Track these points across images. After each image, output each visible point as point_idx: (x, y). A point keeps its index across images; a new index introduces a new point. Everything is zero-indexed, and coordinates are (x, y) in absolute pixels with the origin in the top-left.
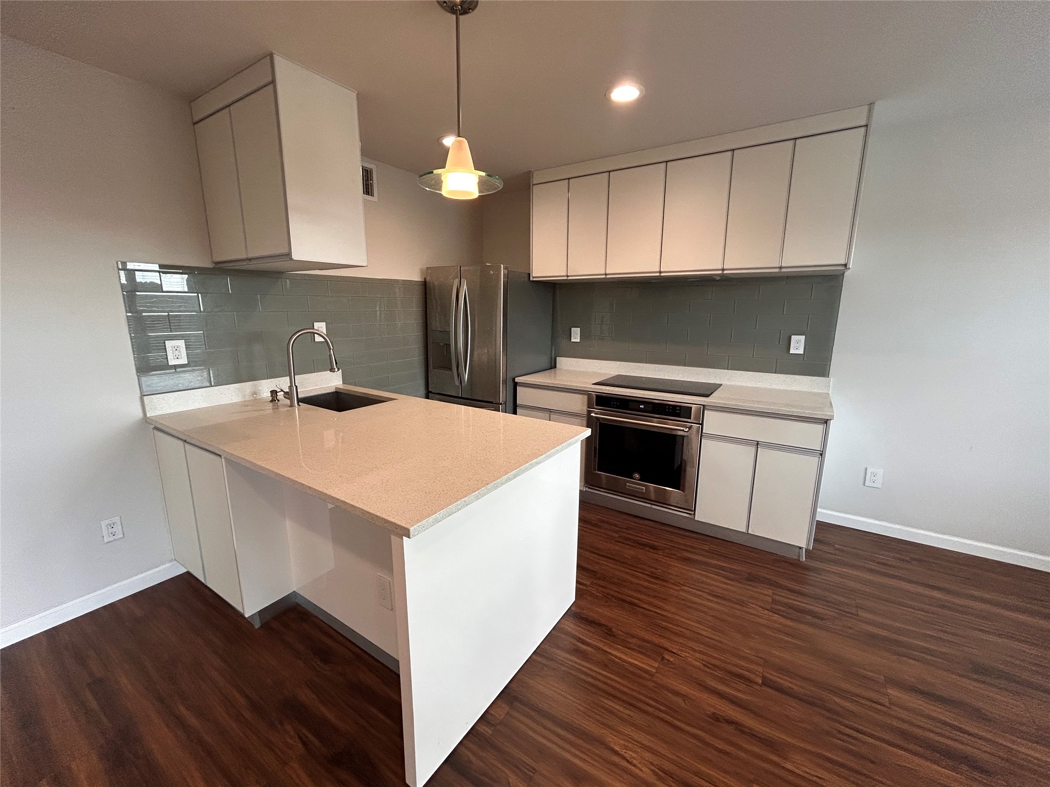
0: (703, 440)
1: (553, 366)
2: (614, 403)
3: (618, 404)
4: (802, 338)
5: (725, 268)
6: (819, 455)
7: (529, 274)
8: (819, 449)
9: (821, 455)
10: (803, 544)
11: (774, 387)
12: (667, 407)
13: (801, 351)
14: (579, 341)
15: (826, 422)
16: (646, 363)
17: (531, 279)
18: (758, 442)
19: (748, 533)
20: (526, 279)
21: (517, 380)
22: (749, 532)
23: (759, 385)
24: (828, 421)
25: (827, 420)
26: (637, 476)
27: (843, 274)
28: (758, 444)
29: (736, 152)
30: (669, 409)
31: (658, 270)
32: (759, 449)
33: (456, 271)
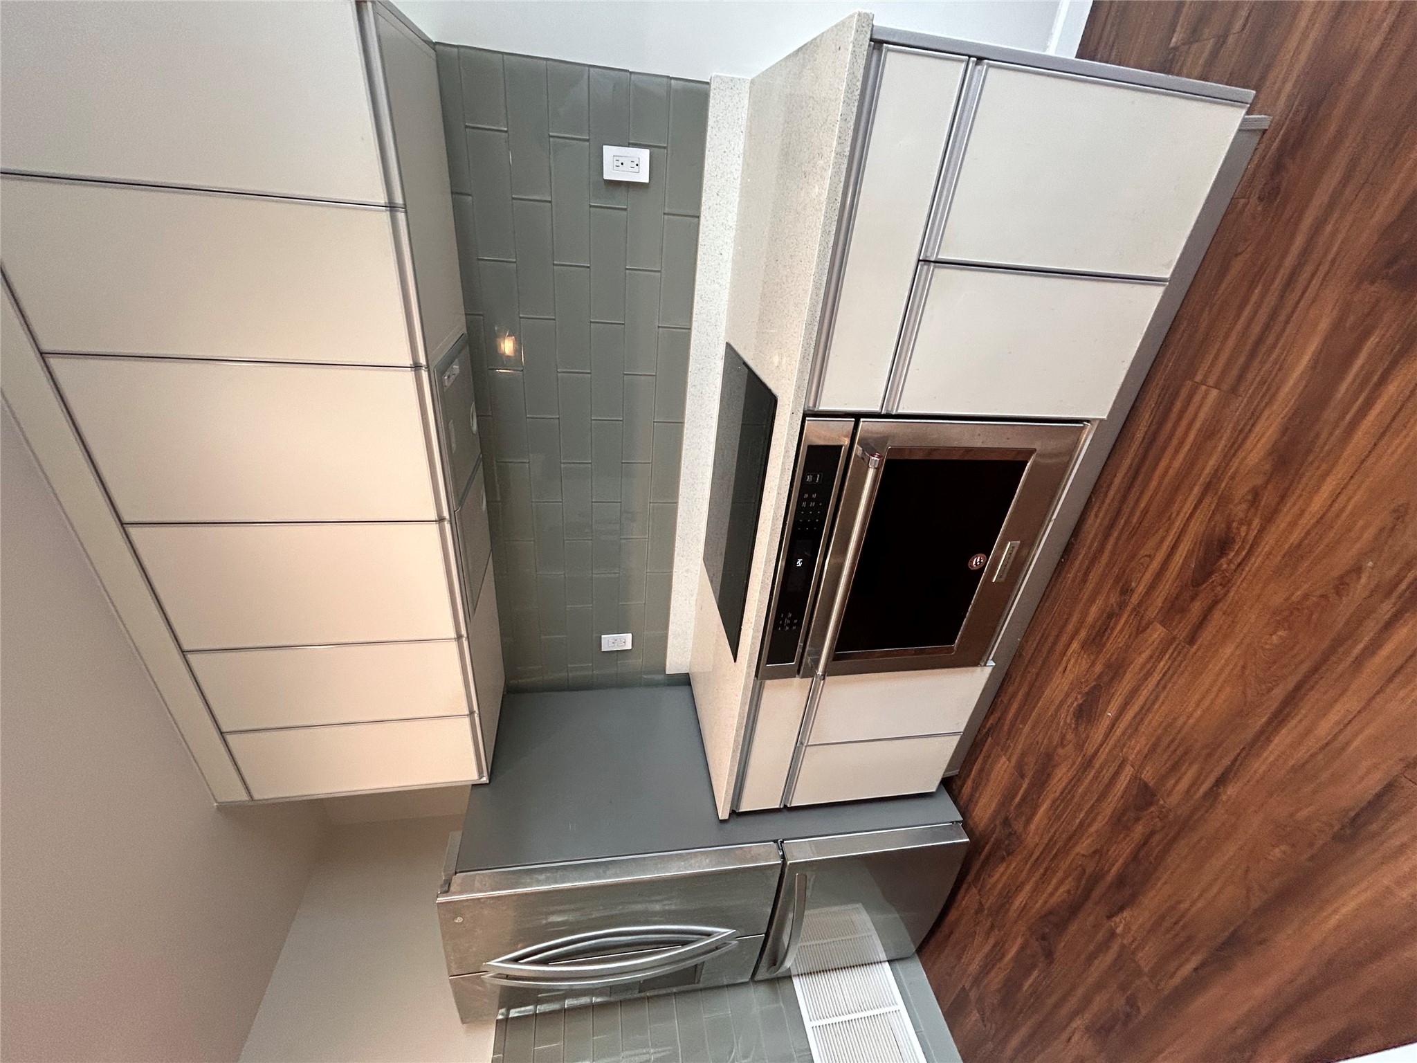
0: (901, 411)
1: (684, 681)
2: (788, 625)
3: (790, 615)
4: (609, 152)
5: (409, 362)
6: (979, 67)
7: (473, 785)
8: (963, 65)
9: (980, 59)
10: (1236, 116)
11: (732, 219)
12: (804, 504)
13: (644, 155)
14: (631, 634)
15: (877, 44)
16: (677, 503)
17: (485, 779)
18: (919, 260)
19: (1170, 280)
20: (486, 790)
21: (724, 813)
22: (1168, 276)
23: (729, 252)
24: (876, 37)
25: (871, 40)
26: (976, 561)
27: (434, 45)
28: (926, 261)
29: (46, 347)
30: (809, 500)
31: (435, 527)
32: (942, 257)
33: (462, 982)
